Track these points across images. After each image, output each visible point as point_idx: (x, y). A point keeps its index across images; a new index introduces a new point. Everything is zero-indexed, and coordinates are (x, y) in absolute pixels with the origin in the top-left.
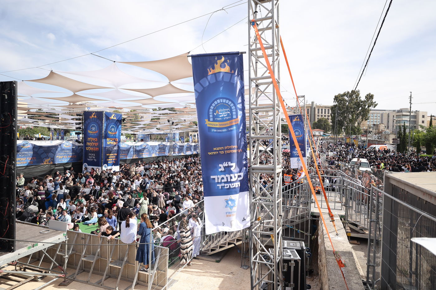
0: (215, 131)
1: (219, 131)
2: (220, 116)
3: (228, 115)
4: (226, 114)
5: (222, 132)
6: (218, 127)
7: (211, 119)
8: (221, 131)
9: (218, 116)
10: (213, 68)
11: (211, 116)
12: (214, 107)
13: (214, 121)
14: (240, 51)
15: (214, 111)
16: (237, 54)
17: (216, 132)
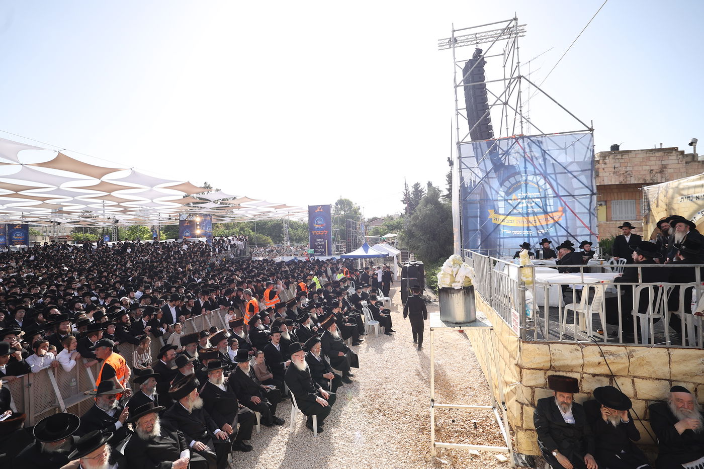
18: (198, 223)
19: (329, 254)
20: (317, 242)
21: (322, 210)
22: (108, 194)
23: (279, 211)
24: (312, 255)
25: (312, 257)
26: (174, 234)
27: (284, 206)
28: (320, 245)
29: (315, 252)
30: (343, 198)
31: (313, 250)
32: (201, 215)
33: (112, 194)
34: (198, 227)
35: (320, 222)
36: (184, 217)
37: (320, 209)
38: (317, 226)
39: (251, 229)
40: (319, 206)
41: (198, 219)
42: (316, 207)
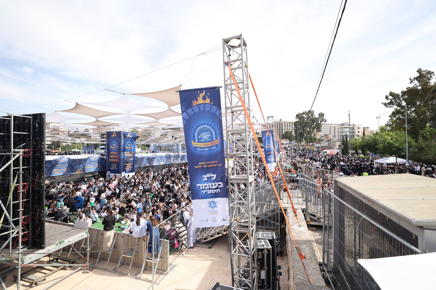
0: (200, 149)
1: (202, 149)
2: (203, 138)
3: (209, 138)
4: (207, 137)
5: (205, 151)
6: (202, 146)
7: (197, 141)
8: (204, 149)
9: (201, 138)
10: (197, 100)
11: (196, 138)
12: (199, 131)
13: (199, 142)
14: (218, 86)
15: (198, 135)
16: (216, 88)
17: (201, 151)
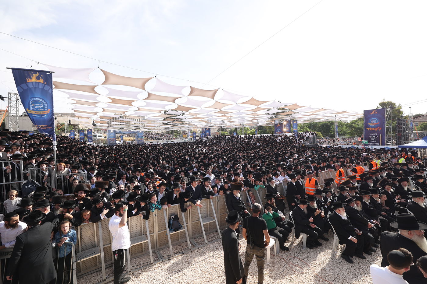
18: (285, 125)
19: (383, 145)
20: (371, 135)
21: (376, 113)
22: (254, 112)
23: (340, 115)
24: (365, 145)
25: (366, 146)
26: (262, 131)
27: (345, 112)
28: (374, 138)
29: (369, 142)
30: (386, 101)
31: (367, 141)
32: (286, 120)
33: (256, 112)
34: (285, 127)
35: (374, 121)
36: (277, 122)
37: (375, 112)
38: (371, 124)
39: (308, 128)
40: (374, 110)
41: (285, 123)
42: (371, 111)
